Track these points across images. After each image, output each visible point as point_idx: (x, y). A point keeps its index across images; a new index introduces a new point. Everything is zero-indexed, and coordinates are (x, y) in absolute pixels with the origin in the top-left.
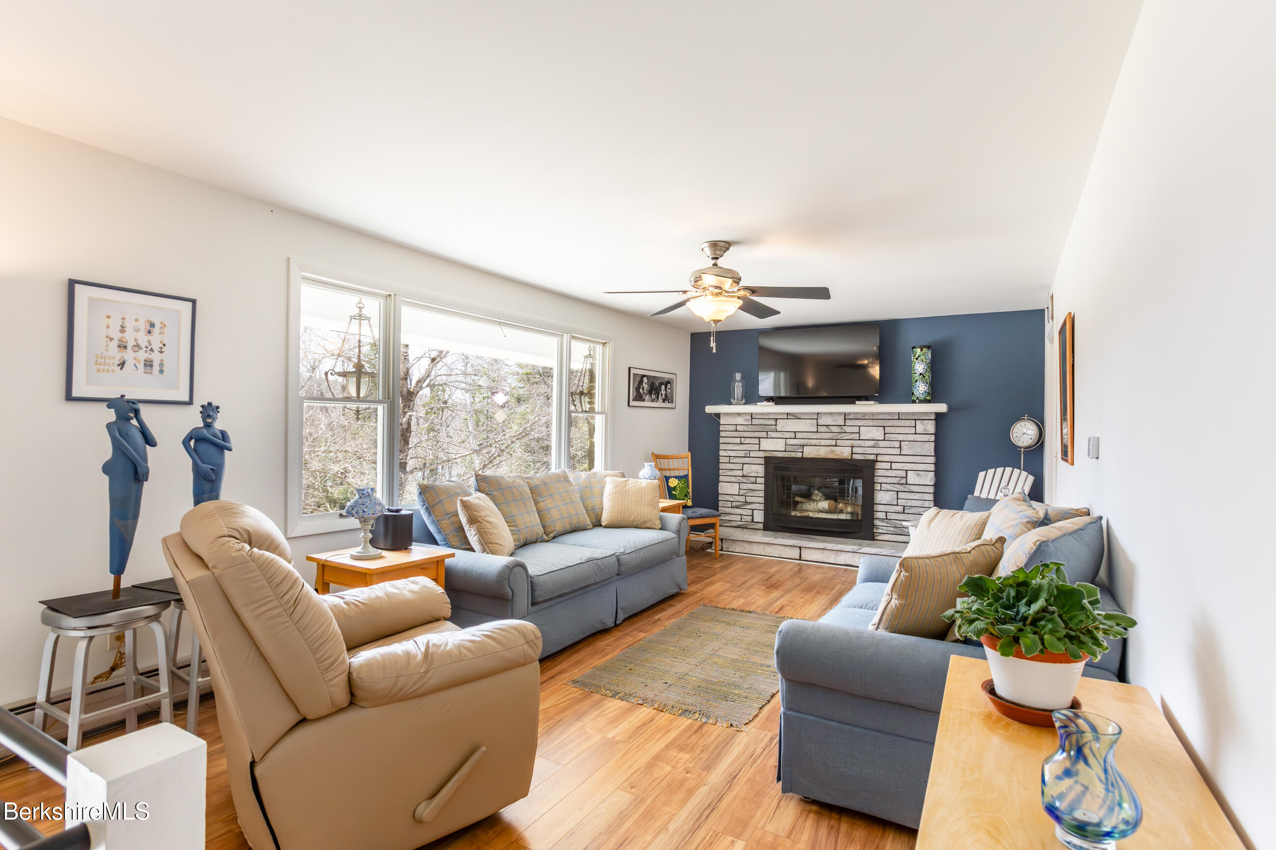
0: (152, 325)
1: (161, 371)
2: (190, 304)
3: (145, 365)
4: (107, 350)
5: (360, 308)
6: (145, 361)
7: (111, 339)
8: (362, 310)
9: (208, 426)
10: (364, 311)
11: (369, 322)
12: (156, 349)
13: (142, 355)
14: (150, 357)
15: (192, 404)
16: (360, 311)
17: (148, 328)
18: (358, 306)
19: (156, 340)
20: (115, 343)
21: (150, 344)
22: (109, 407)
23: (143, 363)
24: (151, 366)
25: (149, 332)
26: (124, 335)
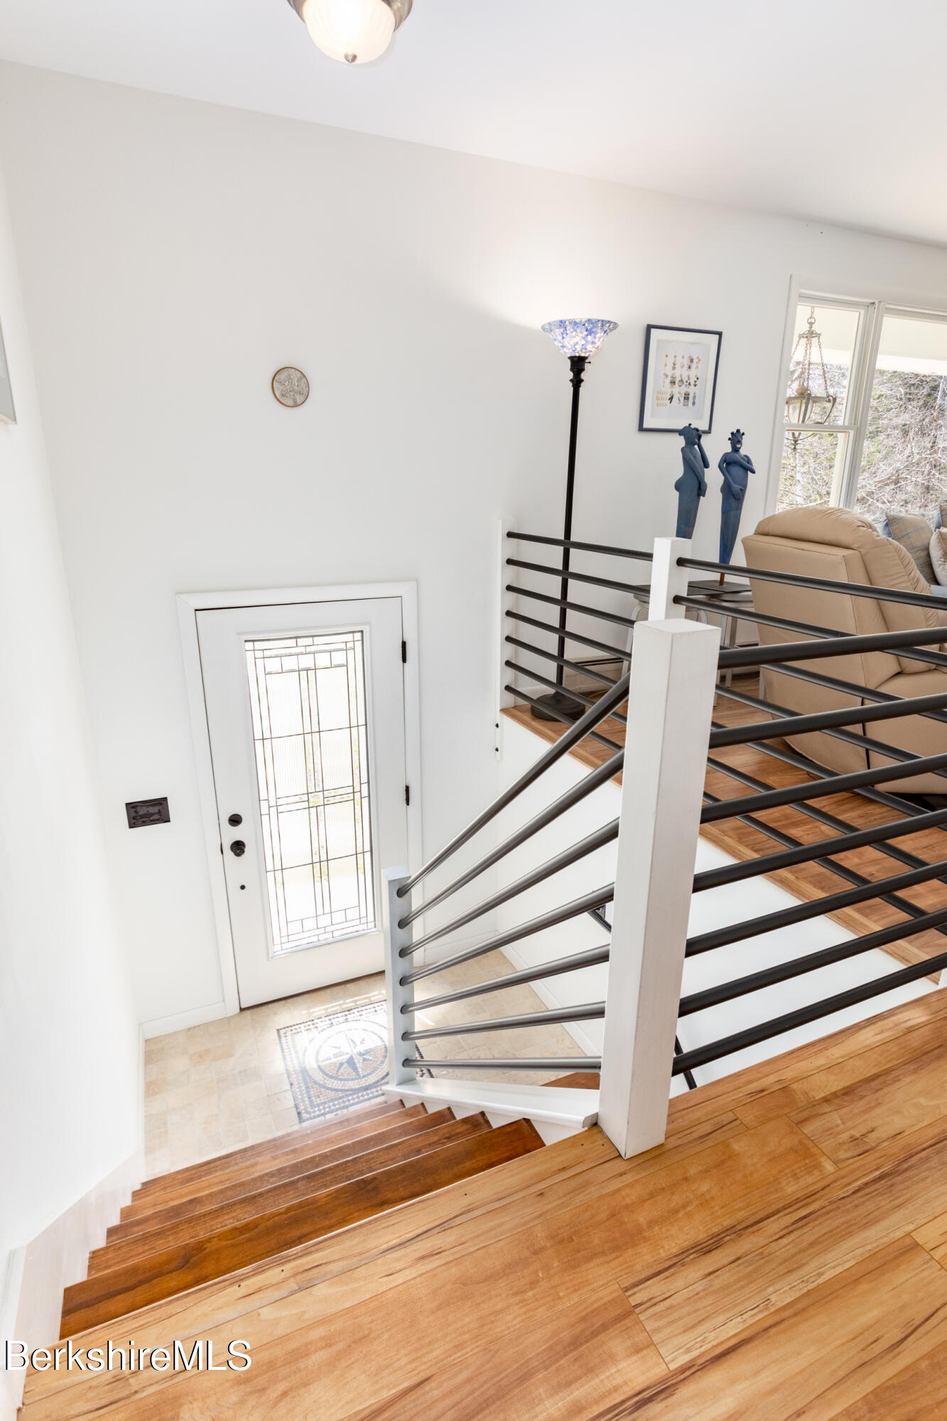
0: (692, 361)
1: (694, 403)
2: (717, 336)
3: (685, 398)
4: (664, 386)
5: (811, 324)
6: (685, 394)
7: (667, 376)
8: (813, 326)
9: (736, 450)
10: (815, 328)
11: (819, 339)
12: (692, 383)
13: (684, 389)
14: (688, 390)
15: (710, 433)
16: (811, 327)
17: (689, 363)
18: (810, 321)
19: (693, 374)
20: (669, 379)
21: (689, 379)
22: (680, 435)
23: (683, 395)
24: (688, 398)
25: (689, 368)
26: (675, 371)
